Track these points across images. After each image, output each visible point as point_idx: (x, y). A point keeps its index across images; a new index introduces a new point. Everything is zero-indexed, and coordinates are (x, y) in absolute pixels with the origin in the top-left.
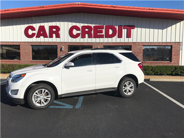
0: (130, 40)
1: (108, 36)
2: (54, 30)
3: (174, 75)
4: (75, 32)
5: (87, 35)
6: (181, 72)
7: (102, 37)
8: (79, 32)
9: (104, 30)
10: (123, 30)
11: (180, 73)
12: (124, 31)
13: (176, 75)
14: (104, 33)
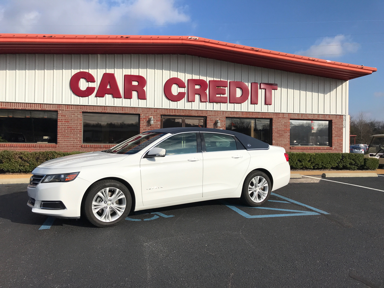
0: (270, 109)
1: (233, 100)
2: (135, 83)
3: (341, 169)
4: (175, 90)
5: (197, 97)
6: (351, 164)
7: (224, 101)
8: (182, 90)
9: (227, 89)
10: (259, 91)
11: (349, 166)
12: (261, 93)
13: (345, 168)
14: (227, 95)
